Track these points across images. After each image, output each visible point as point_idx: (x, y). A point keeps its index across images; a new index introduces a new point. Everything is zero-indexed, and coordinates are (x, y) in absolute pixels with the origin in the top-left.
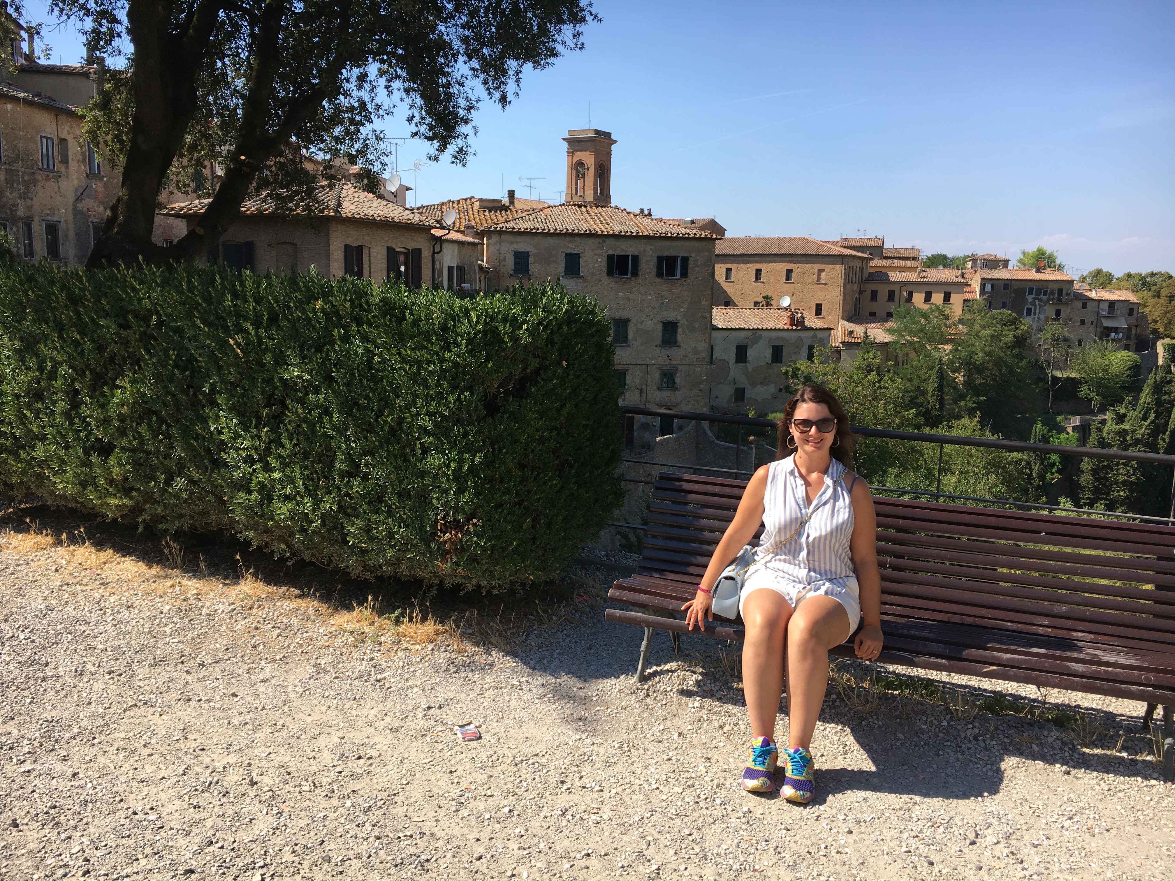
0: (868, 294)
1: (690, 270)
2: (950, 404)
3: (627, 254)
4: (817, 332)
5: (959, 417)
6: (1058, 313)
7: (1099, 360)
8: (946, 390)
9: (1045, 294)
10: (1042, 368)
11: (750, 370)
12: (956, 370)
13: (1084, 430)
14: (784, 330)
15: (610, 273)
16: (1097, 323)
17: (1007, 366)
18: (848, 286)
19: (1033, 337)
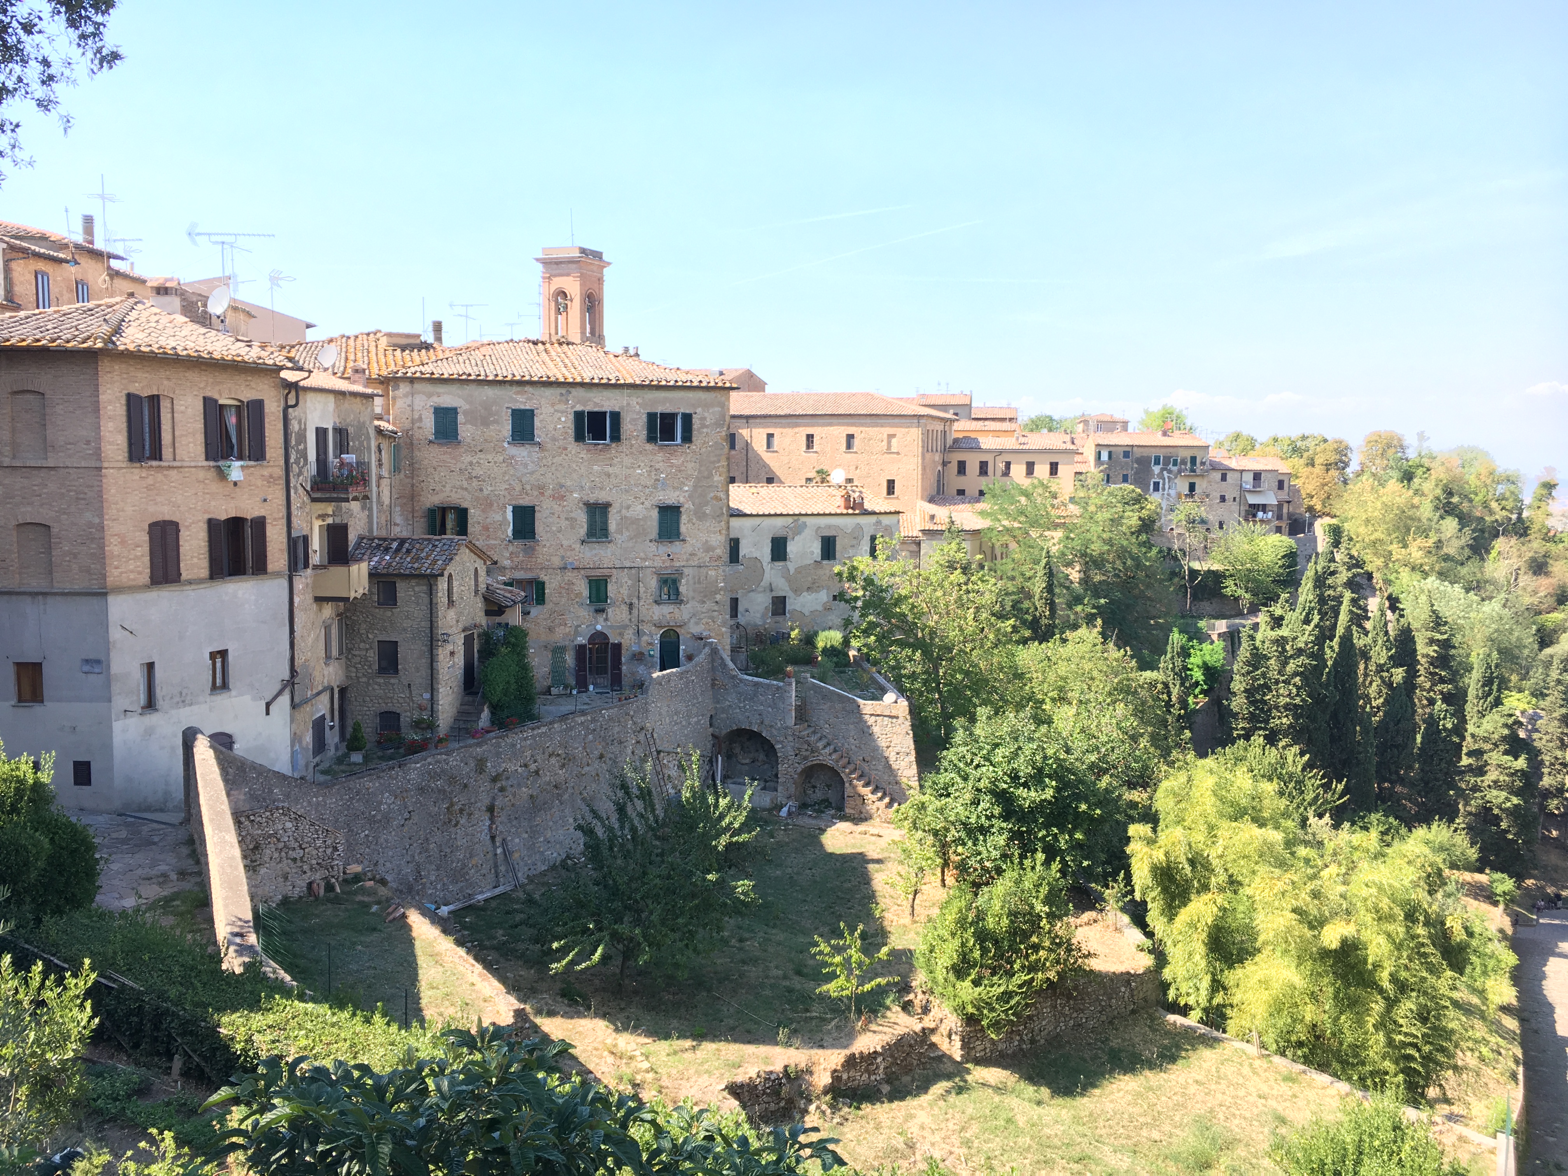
0: (954, 467)
1: (695, 433)
2: (1062, 609)
3: (603, 410)
4: (881, 517)
5: (1075, 627)
6: (1192, 487)
7: (1246, 547)
8: (1057, 590)
9: (1175, 463)
10: (1176, 559)
11: (792, 571)
12: (1069, 564)
13: (1232, 638)
14: (836, 515)
15: (579, 437)
16: (1240, 499)
17: (1133, 558)
18: (928, 456)
19: (1163, 519)
